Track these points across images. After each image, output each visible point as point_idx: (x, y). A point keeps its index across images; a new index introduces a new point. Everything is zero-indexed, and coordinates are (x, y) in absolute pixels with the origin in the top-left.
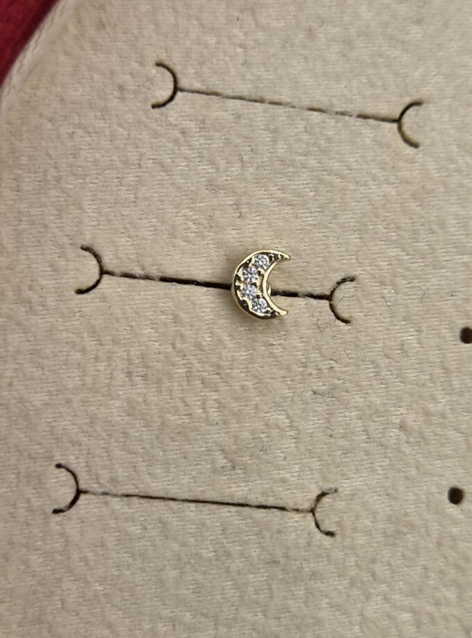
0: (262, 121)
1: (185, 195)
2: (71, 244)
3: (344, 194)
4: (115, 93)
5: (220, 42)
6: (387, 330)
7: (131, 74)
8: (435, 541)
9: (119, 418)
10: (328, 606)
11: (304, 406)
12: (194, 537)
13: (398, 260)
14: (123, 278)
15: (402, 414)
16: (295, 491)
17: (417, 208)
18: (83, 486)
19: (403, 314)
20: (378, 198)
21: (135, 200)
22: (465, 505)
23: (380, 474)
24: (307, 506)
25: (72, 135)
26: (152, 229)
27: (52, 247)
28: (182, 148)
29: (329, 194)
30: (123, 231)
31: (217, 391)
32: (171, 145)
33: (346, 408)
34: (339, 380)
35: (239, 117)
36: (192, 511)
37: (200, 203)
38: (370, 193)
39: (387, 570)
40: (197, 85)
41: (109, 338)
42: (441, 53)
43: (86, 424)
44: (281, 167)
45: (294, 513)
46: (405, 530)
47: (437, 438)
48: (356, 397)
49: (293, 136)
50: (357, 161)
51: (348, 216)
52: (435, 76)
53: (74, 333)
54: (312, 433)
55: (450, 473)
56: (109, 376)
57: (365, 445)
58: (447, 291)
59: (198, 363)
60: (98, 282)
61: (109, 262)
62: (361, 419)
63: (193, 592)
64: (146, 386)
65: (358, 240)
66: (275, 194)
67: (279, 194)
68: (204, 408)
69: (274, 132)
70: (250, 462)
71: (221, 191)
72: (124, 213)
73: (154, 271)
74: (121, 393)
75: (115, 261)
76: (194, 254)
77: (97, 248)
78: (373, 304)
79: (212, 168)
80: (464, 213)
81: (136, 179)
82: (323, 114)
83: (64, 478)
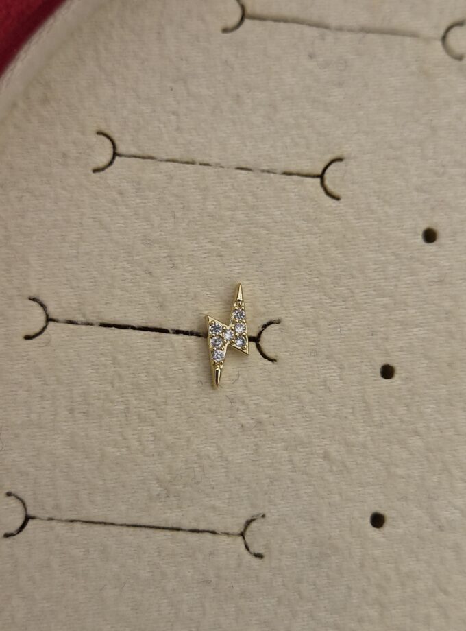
0: (194, 181)
1: (123, 249)
2: (19, 295)
3: (270, 245)
4: (60, 160)
5: (154, 111)
6: (311, 367)
7: (74, 143)
8: (358, 562)
9: (63, 451)
10: (257, 622)
11: (233, 438)
12: (131, 558)
13: (321, 303)
14: (67, 324)
15: (326, 444)
16: (225, 516)
17: (339, 256)
18: (31, 512)
19: (326, 353)
20: (302, 248)
21: (76, 254)
22: (386, 528)
23: (305, 501)
24: (238, 530)
25: (20, 199)
26: (92, 280)
27: (3, 298)
28: (120, 207)
29: (256, 245)
30: (66, 283)
31: (153, 426)
32: (110, 205)
33: (273, 440)
34: (266, 414)
35: (171, 177)
36: (131, 535)
37: (137, 255)
38: (293, 243)
39: (314, 589)
40: (133, 151)
41: (54, 378)
42: (361, 113)
43: (33, 456)
44: (212, 221)
45: (226, 537)
46: (329, 552)
47: (359, 466)
48: (283, 429)
49: (222, 194)
50: (282, 214)
51: (273, 265)
52: (355, 133)
53: (22, 375)
54: (242, 463)
55: (372, 499)
56: (53, 413)
57: (291, 473)
58: (368, 330)
59: (136, 400)
60: (44, 328)
61: (53, 311)
62: (287, 449)
63: (132, 609)
64: (87, 421)
65: (283, 286)
66: (205, 246)
67: (209, 246)
68: (140, 441)
69: (204, 191)
70: (183, 490)
71: (156, 245)
72: (67, 267)
73: (94, 318)
74: (65, 428)
75: (59, 310)
76: (130, 302)
77: (43, 299)
78: (297, 345)
79: (148, 224)
80: (383, 258)
81: (79, 236)
82: (250, 172)
83: (14, 505)
